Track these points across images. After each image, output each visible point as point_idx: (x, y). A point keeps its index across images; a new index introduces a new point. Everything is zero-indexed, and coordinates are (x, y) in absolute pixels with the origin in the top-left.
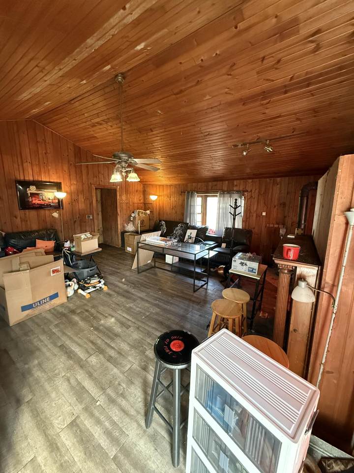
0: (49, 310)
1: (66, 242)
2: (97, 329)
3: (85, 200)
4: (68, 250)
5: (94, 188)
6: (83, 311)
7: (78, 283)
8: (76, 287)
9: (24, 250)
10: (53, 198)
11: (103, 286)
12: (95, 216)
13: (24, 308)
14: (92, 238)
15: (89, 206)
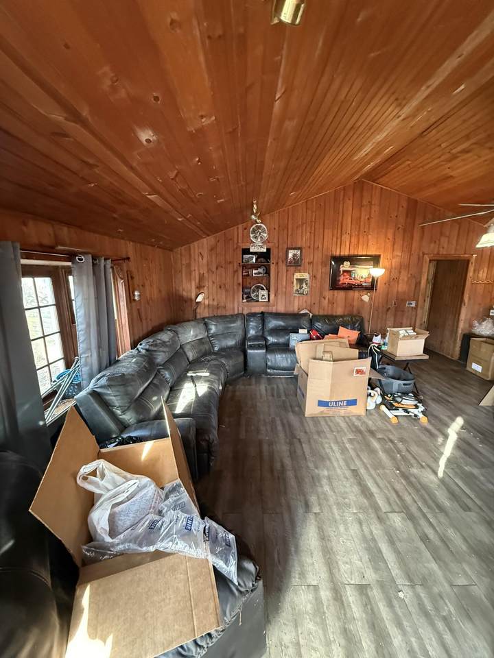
0: (343, 417)
1: (376, 336)
2: (405, 476)
3: (408, 278)
4: (378, 347)
5: (428, 260)
6: (386, 439)
7: (383, 396)
8: (379, 400)
9: (326, 336)
10: (367, 276)
11: (421, 416)
12: (420, 302)
13: (321, 403)
14: (416, 338)
15: (413, 286)
